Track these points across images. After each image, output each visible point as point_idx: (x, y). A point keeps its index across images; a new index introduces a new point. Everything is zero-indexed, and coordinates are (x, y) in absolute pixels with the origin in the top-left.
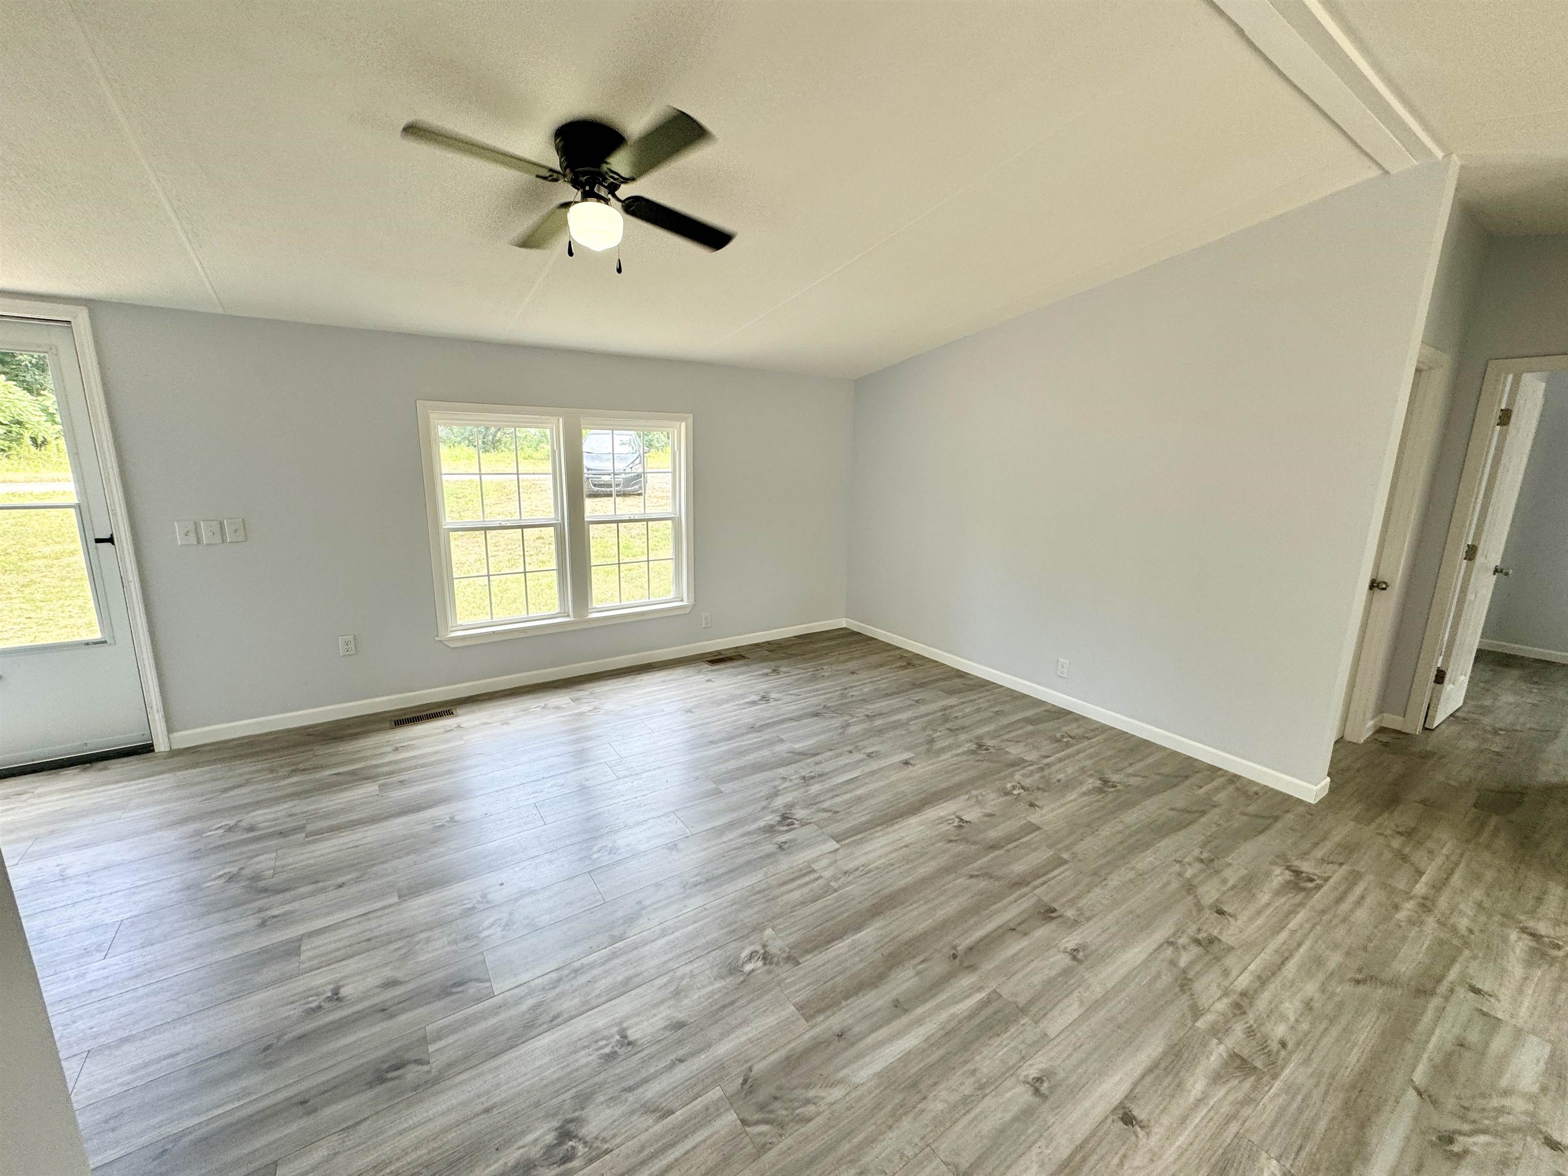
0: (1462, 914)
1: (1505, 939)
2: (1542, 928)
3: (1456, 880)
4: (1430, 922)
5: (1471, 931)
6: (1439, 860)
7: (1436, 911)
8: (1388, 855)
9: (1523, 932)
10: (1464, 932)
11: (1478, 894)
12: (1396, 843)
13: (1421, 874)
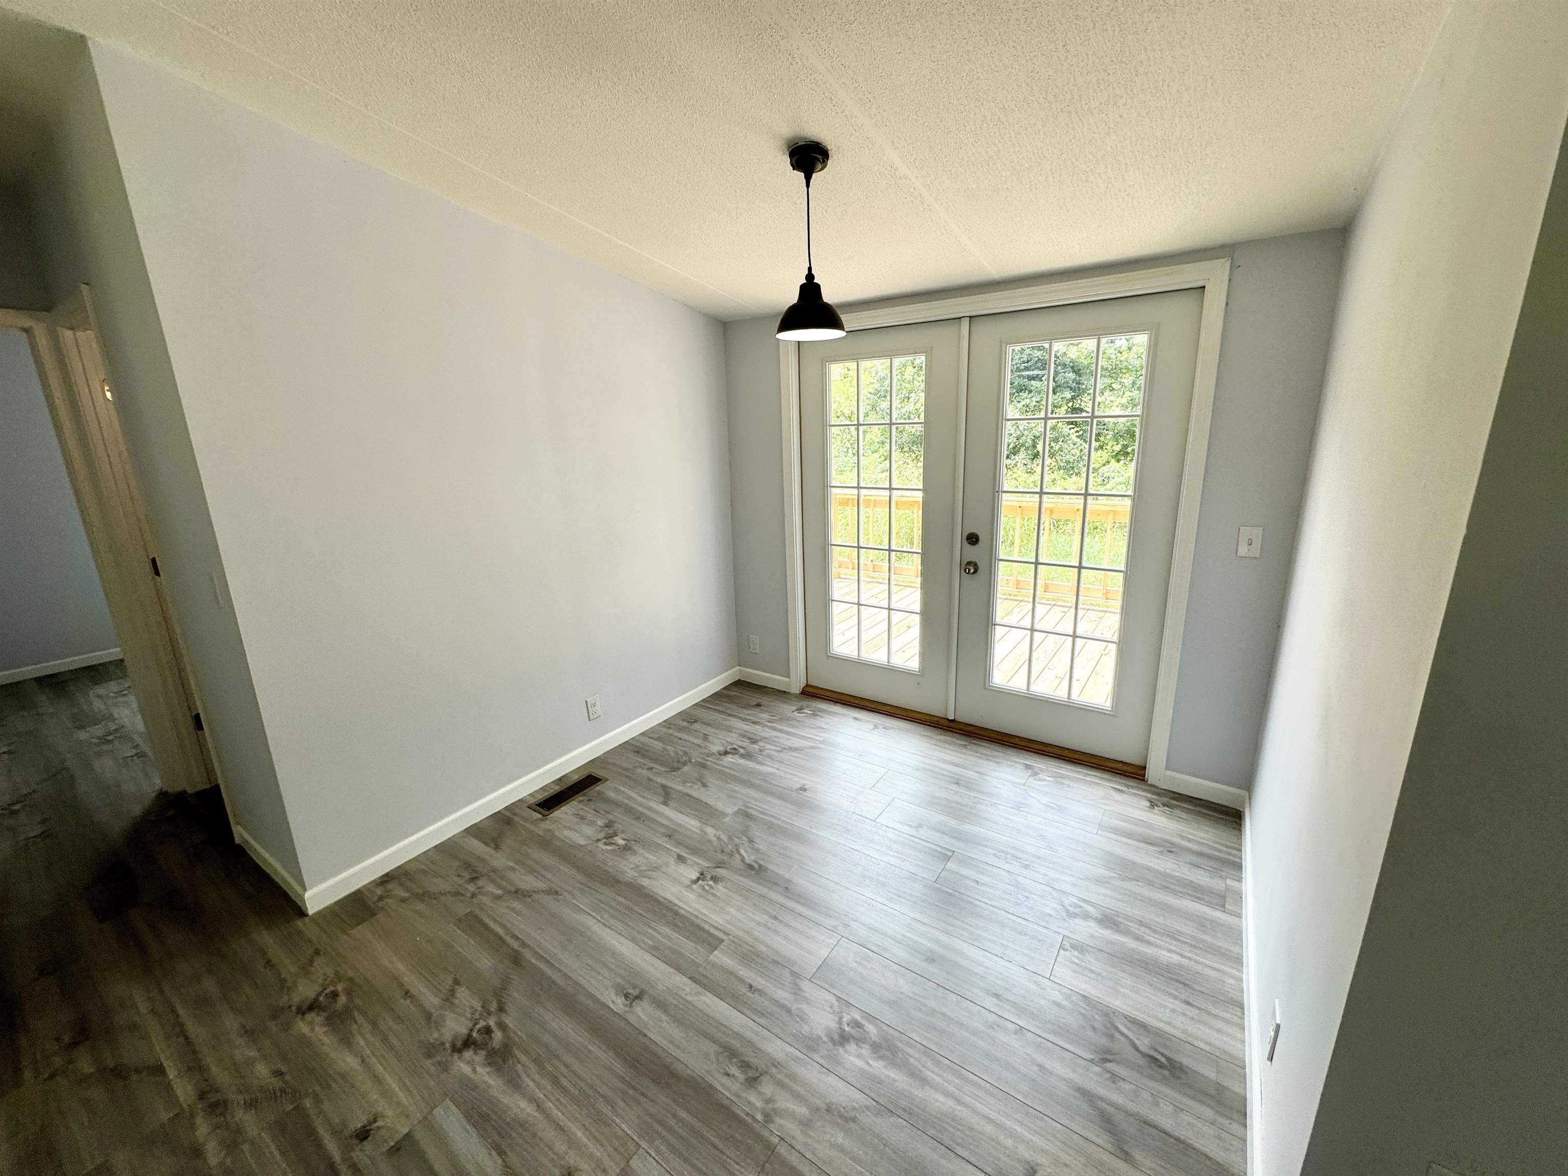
0: (250, 1063)
1: (305, 1042)
2: (306, 990)
3: (197, 1031)
4: (241, 1116)
5: (278, 1074)
6: (153, 1027)
7: (231, 1096)
8: (97, 1094)
9: (303, 1014)
10: (276, 1083)
11: (231, 1022)
12: (85, 1063)
13: (159, 1070)
